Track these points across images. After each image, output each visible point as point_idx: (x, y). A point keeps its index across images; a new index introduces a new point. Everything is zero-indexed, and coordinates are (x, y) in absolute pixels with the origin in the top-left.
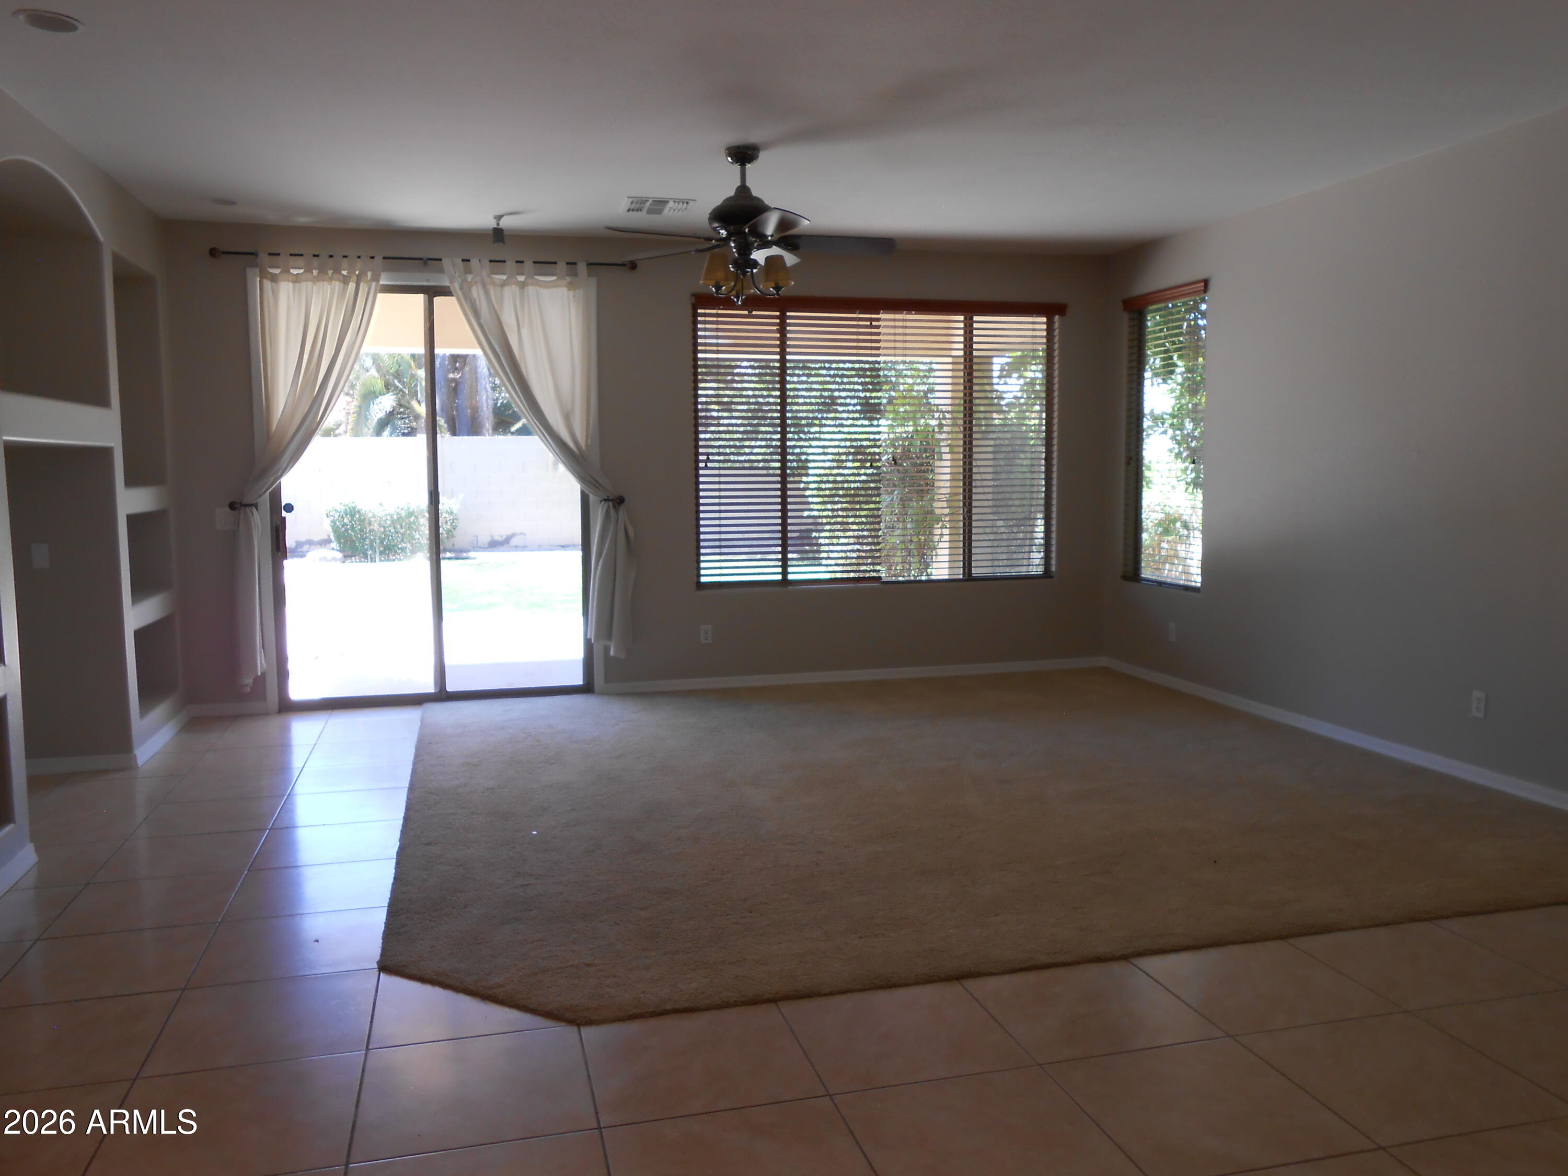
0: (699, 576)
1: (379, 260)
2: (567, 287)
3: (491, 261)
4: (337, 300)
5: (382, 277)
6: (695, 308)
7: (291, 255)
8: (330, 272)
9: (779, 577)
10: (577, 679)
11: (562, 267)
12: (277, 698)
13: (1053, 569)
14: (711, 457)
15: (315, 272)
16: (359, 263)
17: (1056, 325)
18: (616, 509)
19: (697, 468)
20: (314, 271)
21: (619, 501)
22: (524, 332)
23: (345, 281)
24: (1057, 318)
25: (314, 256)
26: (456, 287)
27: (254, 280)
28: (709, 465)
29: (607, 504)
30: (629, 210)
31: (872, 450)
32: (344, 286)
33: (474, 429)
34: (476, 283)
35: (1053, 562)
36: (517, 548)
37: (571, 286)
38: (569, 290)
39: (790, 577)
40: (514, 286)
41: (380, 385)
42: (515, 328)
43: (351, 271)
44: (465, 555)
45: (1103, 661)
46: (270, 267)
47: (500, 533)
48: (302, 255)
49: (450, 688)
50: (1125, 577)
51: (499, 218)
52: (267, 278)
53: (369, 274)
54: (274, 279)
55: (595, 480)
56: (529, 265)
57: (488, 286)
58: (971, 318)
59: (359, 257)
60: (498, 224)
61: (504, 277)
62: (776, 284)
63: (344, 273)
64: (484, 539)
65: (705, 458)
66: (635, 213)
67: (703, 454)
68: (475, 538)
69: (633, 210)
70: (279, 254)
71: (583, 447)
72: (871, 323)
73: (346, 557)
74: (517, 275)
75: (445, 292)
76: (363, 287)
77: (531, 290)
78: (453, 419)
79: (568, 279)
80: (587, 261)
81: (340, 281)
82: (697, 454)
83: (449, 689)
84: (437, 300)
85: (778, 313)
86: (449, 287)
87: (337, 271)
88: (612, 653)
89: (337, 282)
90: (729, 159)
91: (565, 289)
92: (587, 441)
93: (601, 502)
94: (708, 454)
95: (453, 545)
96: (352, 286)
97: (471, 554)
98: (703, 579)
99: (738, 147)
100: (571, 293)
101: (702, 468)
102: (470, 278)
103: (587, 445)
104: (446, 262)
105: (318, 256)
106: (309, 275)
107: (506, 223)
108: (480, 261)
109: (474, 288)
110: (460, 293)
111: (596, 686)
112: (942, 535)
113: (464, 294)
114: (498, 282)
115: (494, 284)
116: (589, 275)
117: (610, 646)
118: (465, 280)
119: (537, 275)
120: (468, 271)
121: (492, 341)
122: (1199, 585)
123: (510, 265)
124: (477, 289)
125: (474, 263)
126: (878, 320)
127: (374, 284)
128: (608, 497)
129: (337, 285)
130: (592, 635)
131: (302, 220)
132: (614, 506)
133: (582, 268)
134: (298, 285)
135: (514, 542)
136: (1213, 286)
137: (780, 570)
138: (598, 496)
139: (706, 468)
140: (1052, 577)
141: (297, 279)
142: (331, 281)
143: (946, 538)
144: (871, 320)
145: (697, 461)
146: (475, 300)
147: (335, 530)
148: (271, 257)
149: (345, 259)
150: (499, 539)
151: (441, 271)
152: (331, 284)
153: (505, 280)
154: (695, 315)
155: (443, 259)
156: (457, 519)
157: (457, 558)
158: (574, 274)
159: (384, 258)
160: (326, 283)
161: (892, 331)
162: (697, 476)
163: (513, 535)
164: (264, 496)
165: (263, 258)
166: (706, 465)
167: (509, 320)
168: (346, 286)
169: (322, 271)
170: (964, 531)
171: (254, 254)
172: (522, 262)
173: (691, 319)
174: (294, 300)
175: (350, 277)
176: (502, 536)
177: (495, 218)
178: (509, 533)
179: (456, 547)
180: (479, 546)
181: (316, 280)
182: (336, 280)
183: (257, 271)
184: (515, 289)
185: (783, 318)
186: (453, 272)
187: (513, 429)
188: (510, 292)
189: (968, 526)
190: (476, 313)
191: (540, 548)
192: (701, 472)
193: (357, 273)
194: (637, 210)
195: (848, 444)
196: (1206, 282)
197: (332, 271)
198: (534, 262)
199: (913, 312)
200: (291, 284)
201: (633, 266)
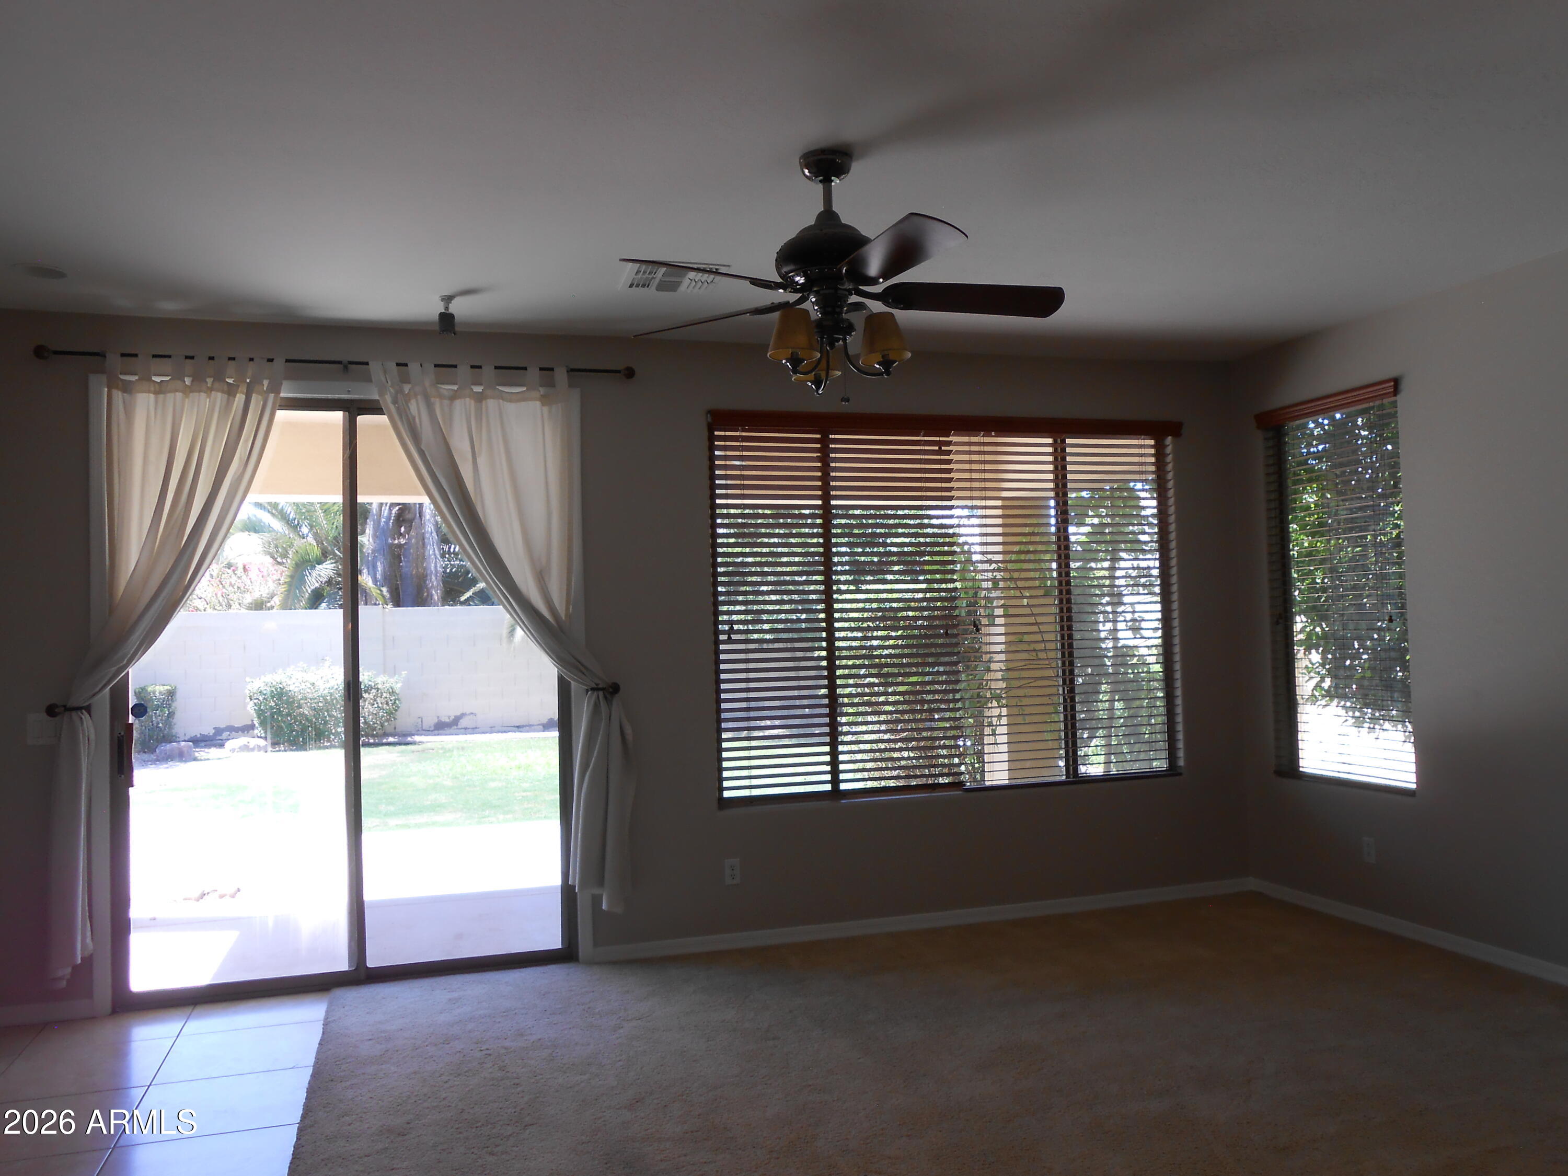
0: (722, 789)
1: (279, 363)
2: (540, 400)
3: (436, 366)
4: (219, 417)
5: (283, 388)
6: (711, 429)
7: (154, 356)
8: (210, 381)
9: (828, 787)
10: (553, 940)
11: (533, 374)
12: (109, 992)
13: (1181, 763)
14: (736, 627)
15: (188, 381)
16: (251, 369)
17: (1169, 450)
18: (608, 701)
19: (717, 642)
20: (186, 379)
21: (611, 691)
22: (482, 461)
23: (231, 392)
24: (1169, 440)
25: (187, 357)
26: (387, 401)
27: (100, 391)
28: (734, 637)
29: (595, 693)
30: (631, 286)
31: (904, 614)
32: (228, 399)
33: (420, 599)
34: (416, 395)
35: (1181, 754)
36: (466, 730)
37: (545, 400)
38: (543, 405)
39: (843, 786)
40: (468, 399)
41: (317, 551)
42: (470, 456)
43: (240, 379)
44: (409, 739)
45: (1252, 884)
46: (121, 374)
47: (447, 712)
48: (170, 357)
49: (372, 962)
50: (1279, 773)
51: (448, 299)
52: (117, 388)
53: (266, 383)
54: (127, 388)
55: (579, 662)
56: (488, 371)
57: (432, 400)
58: (1063, 441)
59: (251, 360)
60: (447, 308)
61: (455, 387)
62: (883, 357)
63: (230, 381)
64: (430, 721)
65: (726, 627)
66: (640, 290)
67: (724, 623)
68: (420, 720)
69: (637, 286)
70: (136, 355)
71: (563, 616)
72: (940, 448)
73: (275, 744)
74: (472, 384)
75: (373, 408)
76: (256, 400)
77: (491, 404)
78: (397, 589)
79: (542, 390)
80: (567, 366)
81: (223, 392)
82: (717, 623)
83: (370, 964)
84: (362, 420)
85: (818, 436)
86: (378, 400)
87: (219, 377)
88: (604, 907)
89: (219, 395)
90: (806, 171)
91: (538, 404)
92: (567, 609)
93: (587, 691)
94: (732, 623)
95: (395, 728)
96: (240, 398)
97: (417, 738)
98: (727, 794)
99: (823, 151)
100: (545, 409)
101: (724, 642)
102: (407, 388)
103: (566, 615)
104: (375, 368)
105: (192, 358)
106: (179, 383)
107: (459, 308)
108: (421, 366)
109: (413, 402)
110: (392, 407)
111: (580, 954)
112: (1000, 716)
113: (398, 409)
114: (446, 393)
115: (441, 397)
116: (571, 385)
117: (602, 896)
118: (401, 391)
119: (499, 385)
120: (405, 379)
121: (437, 474)
122: (1414, 786)
123: (464, 370)
124: (418, 404)
125: (414, 367)
126: (949, 443)
127: (272, 396)
128: (597, 685)
129: (219, 397)
130: (575, 879)
131: (169, 307)
132: (605, 698)
133: (561, 375)
134: (161, 396)
135: (463, 723)
136: (1405, 386)
137: (828, 777)
138: (581, 683)
139: (730, 641)
140: (1180, 774)
141: (160, 390)
142: (211, 391)
143: (1004, 721)
144: (940, 444)
145: (717, 633)
146: (414, 418)
147: (260, 713)
148: (125, 358)
149: (230, 362)
150: (447, 720)
151: (369, 380)
152: (209, 396)
153: (456, 391)
154: (712, 438)
155: (370, 363)
156: (398, 699)
157: (400, 744)
158: (550, 384)
159: (287, 361)
160: (203, 395)
161: (966, 457)
162: (717, 652)
163: (463, 715)
164: (100, 695)
165: (113, 360)
166: (729, 638)
167: (460, 445)
168: (231, 398)
169: (198, 379)
170: (1065, 717)
171: (102, 355)
172: (480, 367)
173: (706, 443)
174: (155, 417)
175: (238, 386)
176: (449, 717)
177: (442, 300)
178: (458, 714)
179: (398, 730)
180: (424, 728)
181: (187, 391)
182: (218, 391)
183: (104, 378)
184: (470, 403)
185: (825, 441)
186: (383, 379)
187: (463, 599)
188: (462, 408)
189: (1071, 710)
190: (416, 437)
191: (492, 730)
192: (722, 647)
193: (248, 381)
194: (643, 286)
195: (875, 605)
196: (1396, 383)
197: (212, 379)
198: (496, 368)
199: (993, 434)
200: (152, 396)
201: (630, 373)
